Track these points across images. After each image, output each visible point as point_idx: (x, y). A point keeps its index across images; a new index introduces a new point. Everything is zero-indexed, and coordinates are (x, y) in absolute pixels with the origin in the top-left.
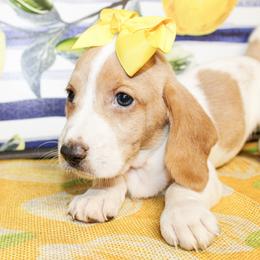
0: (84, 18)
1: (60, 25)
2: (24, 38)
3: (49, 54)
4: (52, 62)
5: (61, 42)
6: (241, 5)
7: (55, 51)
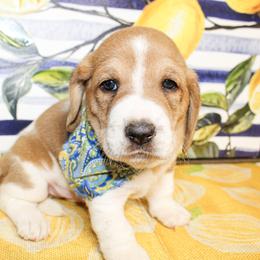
0: (60, 54)
1: (38, 58)
2: (5, 68)
3: (26, 82)
4: (29, 89)
5: (37, 73)
6: (200, 49)
7: (32, 80)
